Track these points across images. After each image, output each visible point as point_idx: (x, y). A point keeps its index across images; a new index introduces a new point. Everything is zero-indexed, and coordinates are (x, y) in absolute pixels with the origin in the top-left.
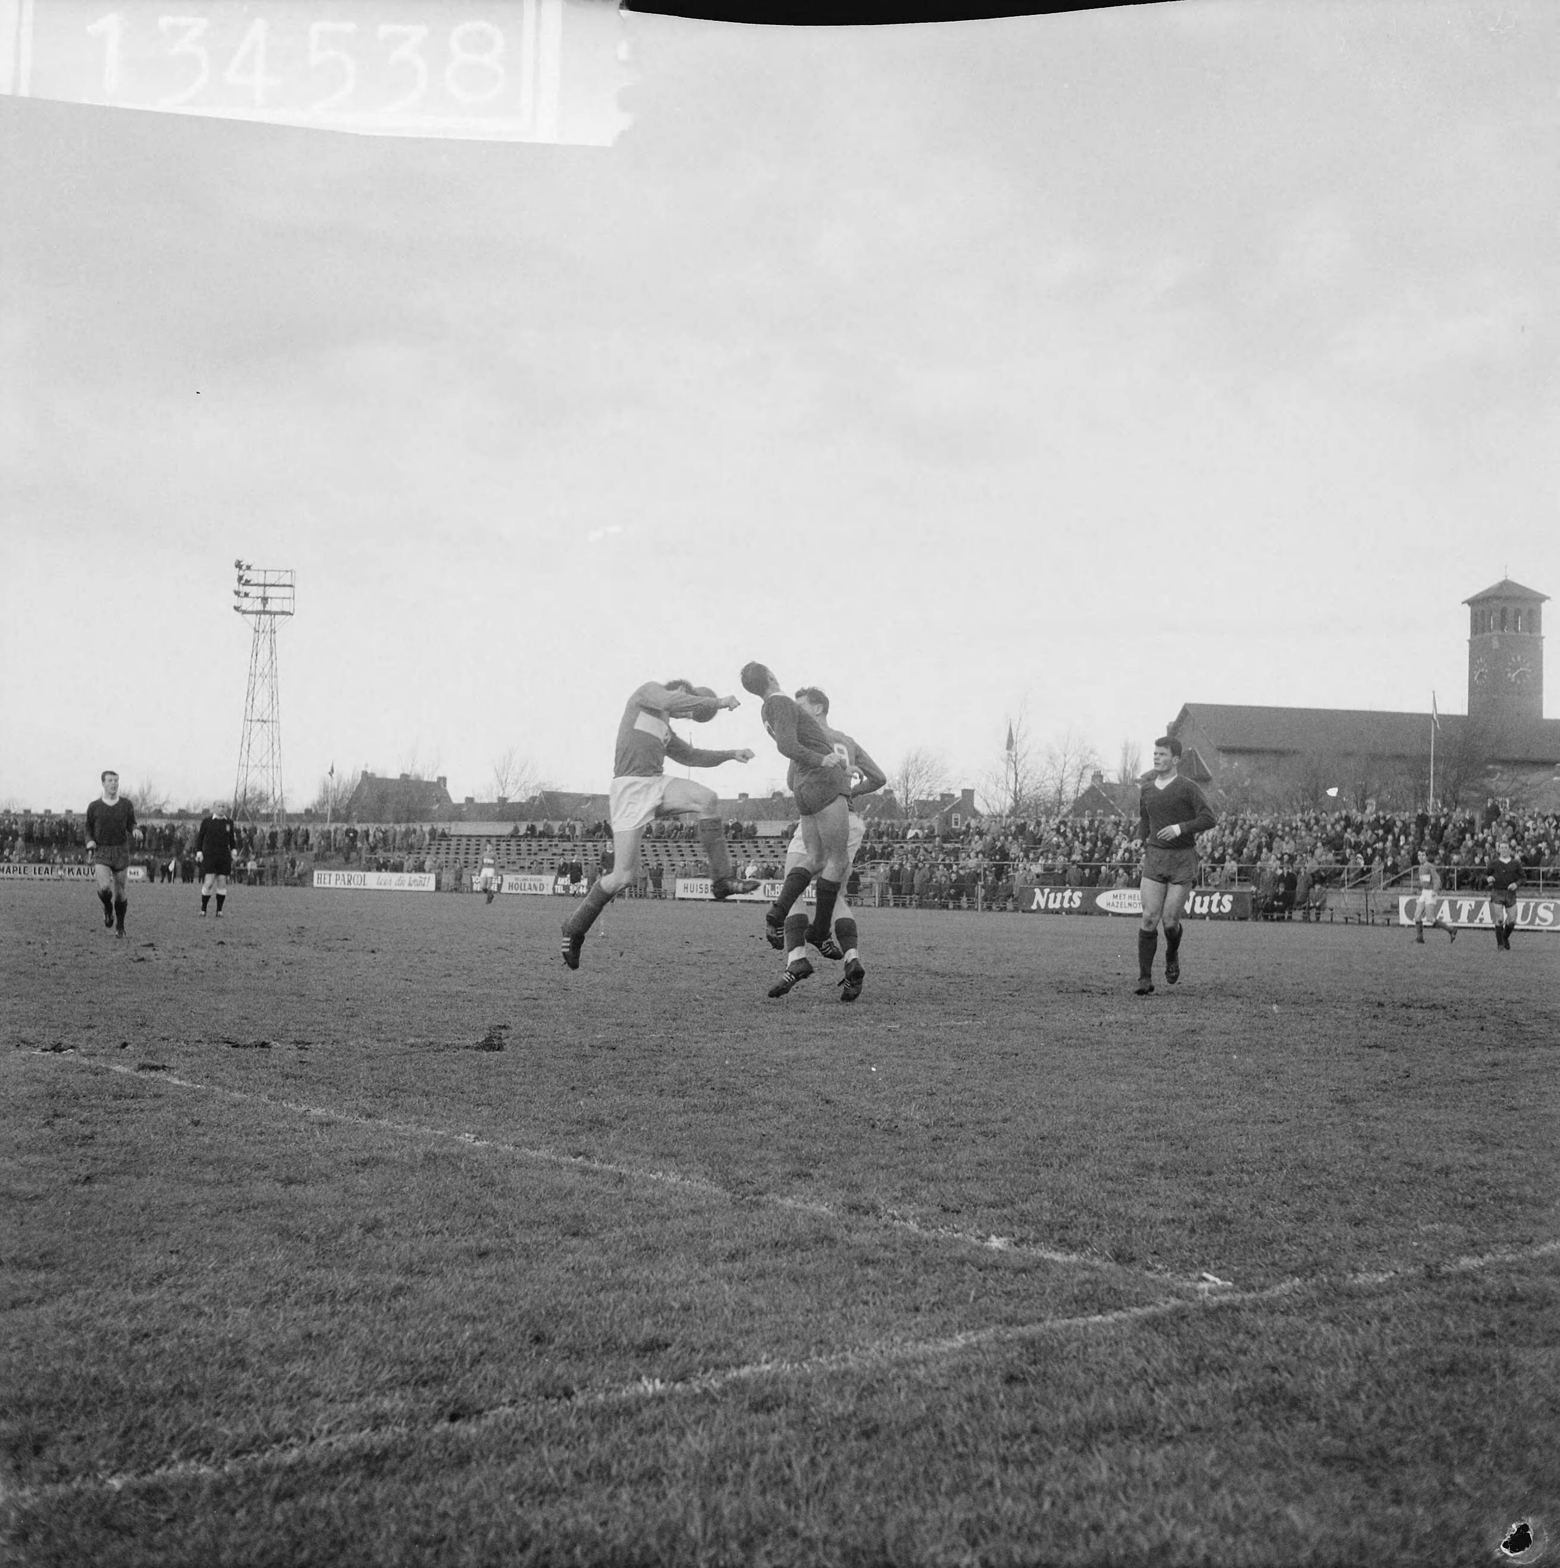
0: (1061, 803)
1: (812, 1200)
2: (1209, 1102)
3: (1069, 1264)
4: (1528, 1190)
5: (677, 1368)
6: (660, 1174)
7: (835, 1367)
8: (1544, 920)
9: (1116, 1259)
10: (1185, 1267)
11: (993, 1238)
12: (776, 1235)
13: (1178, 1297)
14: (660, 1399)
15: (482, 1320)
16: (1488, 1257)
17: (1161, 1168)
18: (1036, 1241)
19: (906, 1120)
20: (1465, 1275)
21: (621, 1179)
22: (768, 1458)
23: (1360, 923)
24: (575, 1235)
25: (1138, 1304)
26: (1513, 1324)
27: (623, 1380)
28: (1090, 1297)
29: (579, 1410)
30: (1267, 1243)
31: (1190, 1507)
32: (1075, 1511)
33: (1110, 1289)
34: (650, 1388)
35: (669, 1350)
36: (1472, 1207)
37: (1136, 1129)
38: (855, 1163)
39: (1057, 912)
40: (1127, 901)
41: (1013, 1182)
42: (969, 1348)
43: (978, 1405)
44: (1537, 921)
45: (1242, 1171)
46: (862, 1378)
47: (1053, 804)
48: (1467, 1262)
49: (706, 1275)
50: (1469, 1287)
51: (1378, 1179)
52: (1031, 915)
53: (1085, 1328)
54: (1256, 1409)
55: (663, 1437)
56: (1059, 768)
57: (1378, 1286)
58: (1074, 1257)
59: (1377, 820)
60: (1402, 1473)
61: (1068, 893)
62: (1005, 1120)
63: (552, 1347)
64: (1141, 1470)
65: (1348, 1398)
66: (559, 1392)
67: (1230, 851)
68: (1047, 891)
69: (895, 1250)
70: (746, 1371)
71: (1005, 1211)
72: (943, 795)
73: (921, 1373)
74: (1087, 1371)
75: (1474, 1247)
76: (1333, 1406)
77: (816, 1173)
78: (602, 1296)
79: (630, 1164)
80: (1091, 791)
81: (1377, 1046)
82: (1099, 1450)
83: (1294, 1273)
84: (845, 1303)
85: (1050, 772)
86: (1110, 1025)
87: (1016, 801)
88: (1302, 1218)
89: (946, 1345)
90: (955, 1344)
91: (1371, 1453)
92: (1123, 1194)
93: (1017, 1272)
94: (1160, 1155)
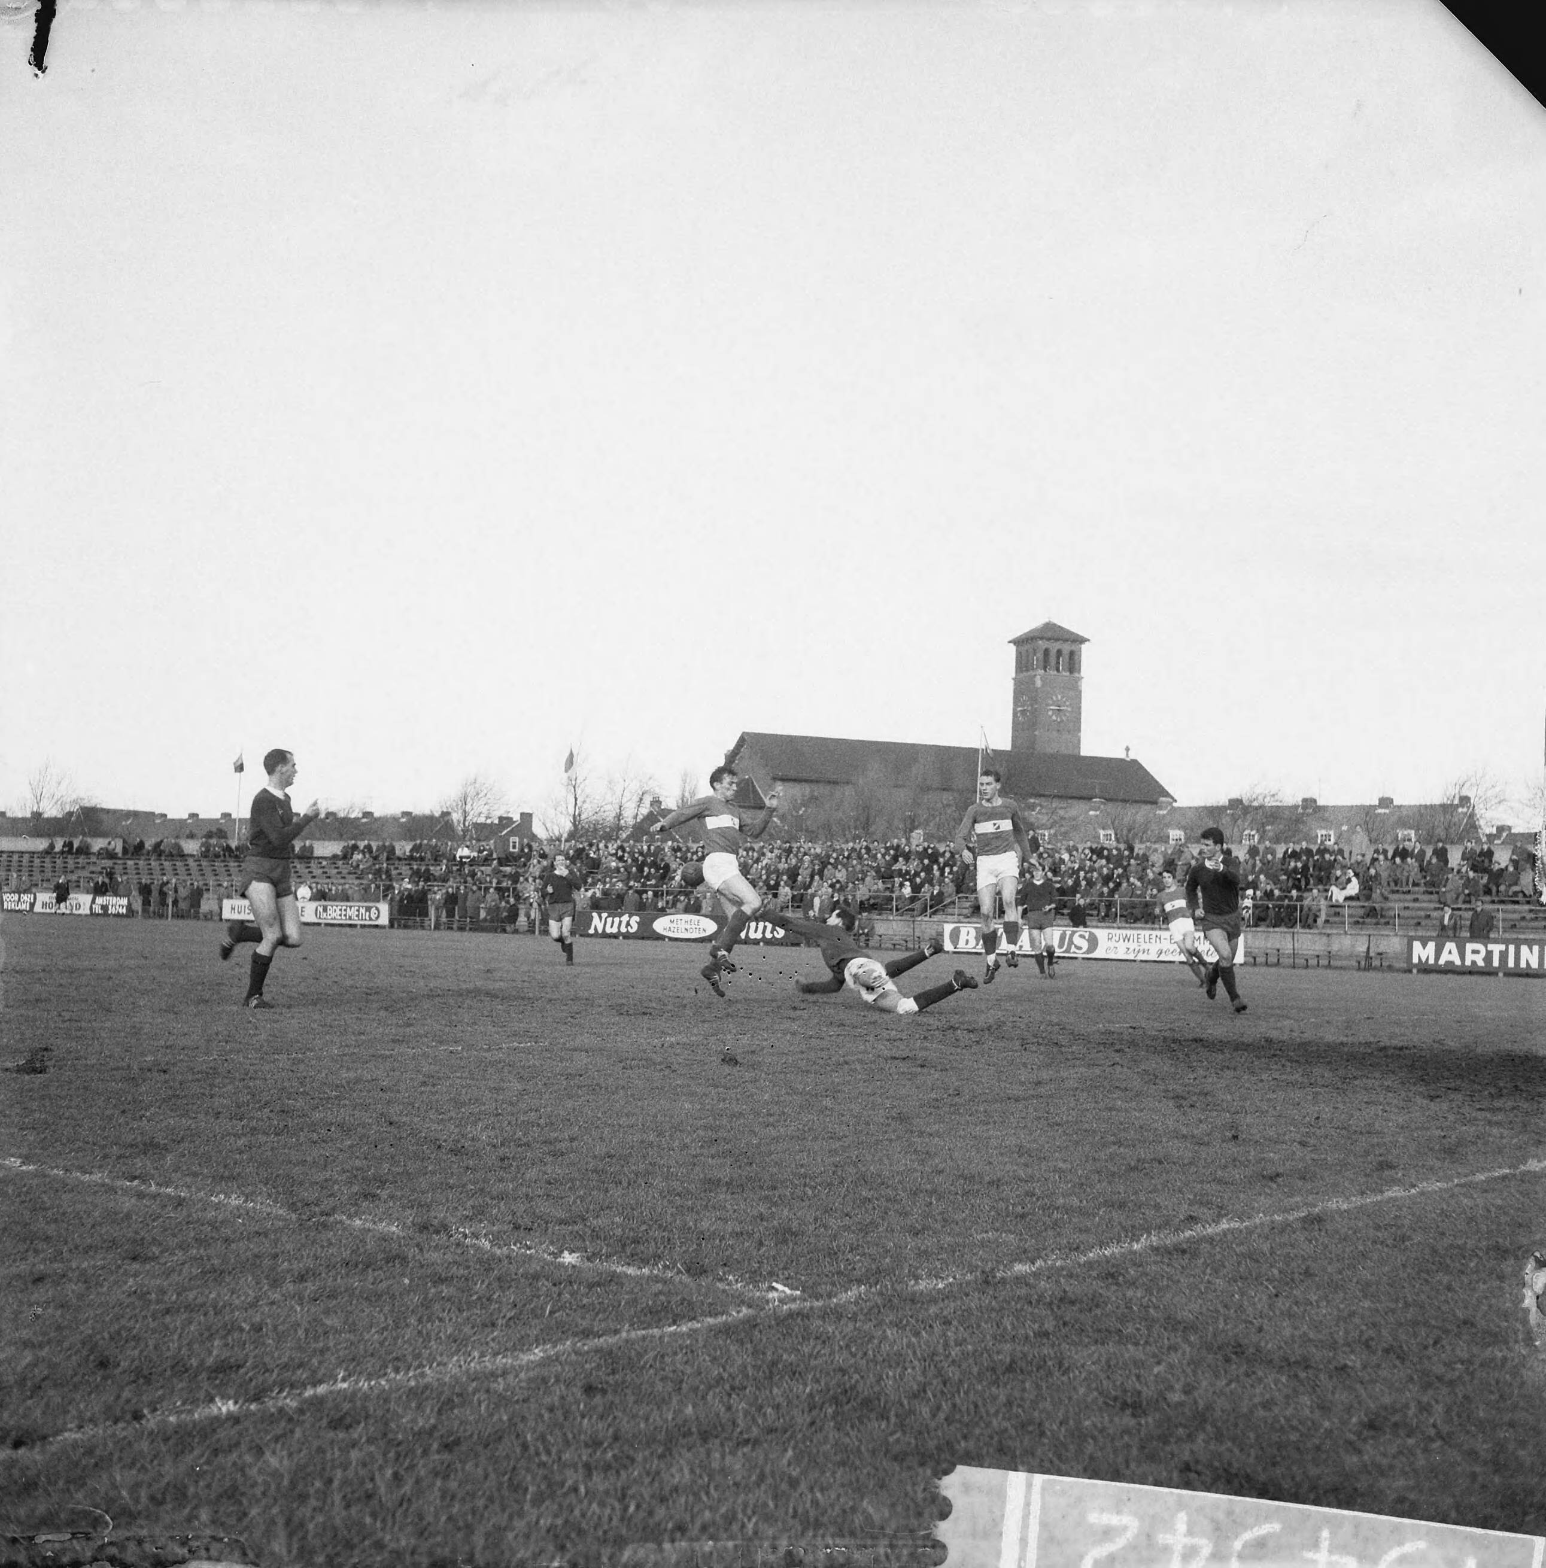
0: (619, 828)
1: (381, 1220)
2: (771, 1119)
3: (642, 1277)
4: (1075, 1201)
5: (251, 1389)
6: (222, 1197)
7: (413, 1383)
9: (688, 1271)
10: (755, 1277)
11: (566, 1254)
12: (346, 1254)
13: (750, 1306)
14: (234, 1419)
15: (41, 1346)
16: (1039, 1263)
17: (728, 1183)
18: (609, 1256)
19: (473, 1140)
20: (1020, 1280)
21: (180, 1202)
22: (350, 1473)
24: (134, 1259)
25: (710, 1314)
26: (1065, 1324)
27: (195, 1402)
28: (666, 1308)
29: (151, 1433)
30: (832, 1253)
31: (771, 1504)
32: (661, 1512)
33: (684, 1300)
34: (224, 1409)
35: (242, 1371)
36: (1023, 1216)
37: (702, 1147)
38: (423, 1183)
39: (614, 936)
41: (583, 1199)
42: (546, 1362)
43: (559, 1413)
44: (1073, 949)
45: (805, 1185)
46: (442, 1393)
47: (612, 829)
48: (1021, 1268)
49: (277, 1296)
50: (1023, 1291)
51: (934, 1191)
52: (588, 940)
53: (661, 1338)
54: (830, 1409)
55: (240, 1457)
56: (619, 793)
57: (939, 1291)
58: (646, 1271)
59: (925, 850)
61: (625, 918)
62: (572, 1140)
63: (117, 1371)
64: (722, 1470)
65: (916, 1397)
66: (128, 1417)
67: (785, 878)
68: (604, 915)
69: (468, 1267)
70: (322, 1389)
71: (576, 1228)
72: (501, 818)
73: (500, 1385)
74: (665, 1379)
75: (1026, 1254)
76: (902, 1405)
77: (384, 1194)
78: (168, 1319)
79: (189, 1187)
80: (649, 817)
82: (680, 1454)
83: (859, 1282)
84: (420, 1321)
85: (609, 798)
86: (672, 1046)
87: (574, 824)
88: (865, 1229)
89: (525, 1358)
90: (532, 1357)
91: (939, 1448)
92: (691, 1209)
93: (591, 1286)
94: (726, 1171)
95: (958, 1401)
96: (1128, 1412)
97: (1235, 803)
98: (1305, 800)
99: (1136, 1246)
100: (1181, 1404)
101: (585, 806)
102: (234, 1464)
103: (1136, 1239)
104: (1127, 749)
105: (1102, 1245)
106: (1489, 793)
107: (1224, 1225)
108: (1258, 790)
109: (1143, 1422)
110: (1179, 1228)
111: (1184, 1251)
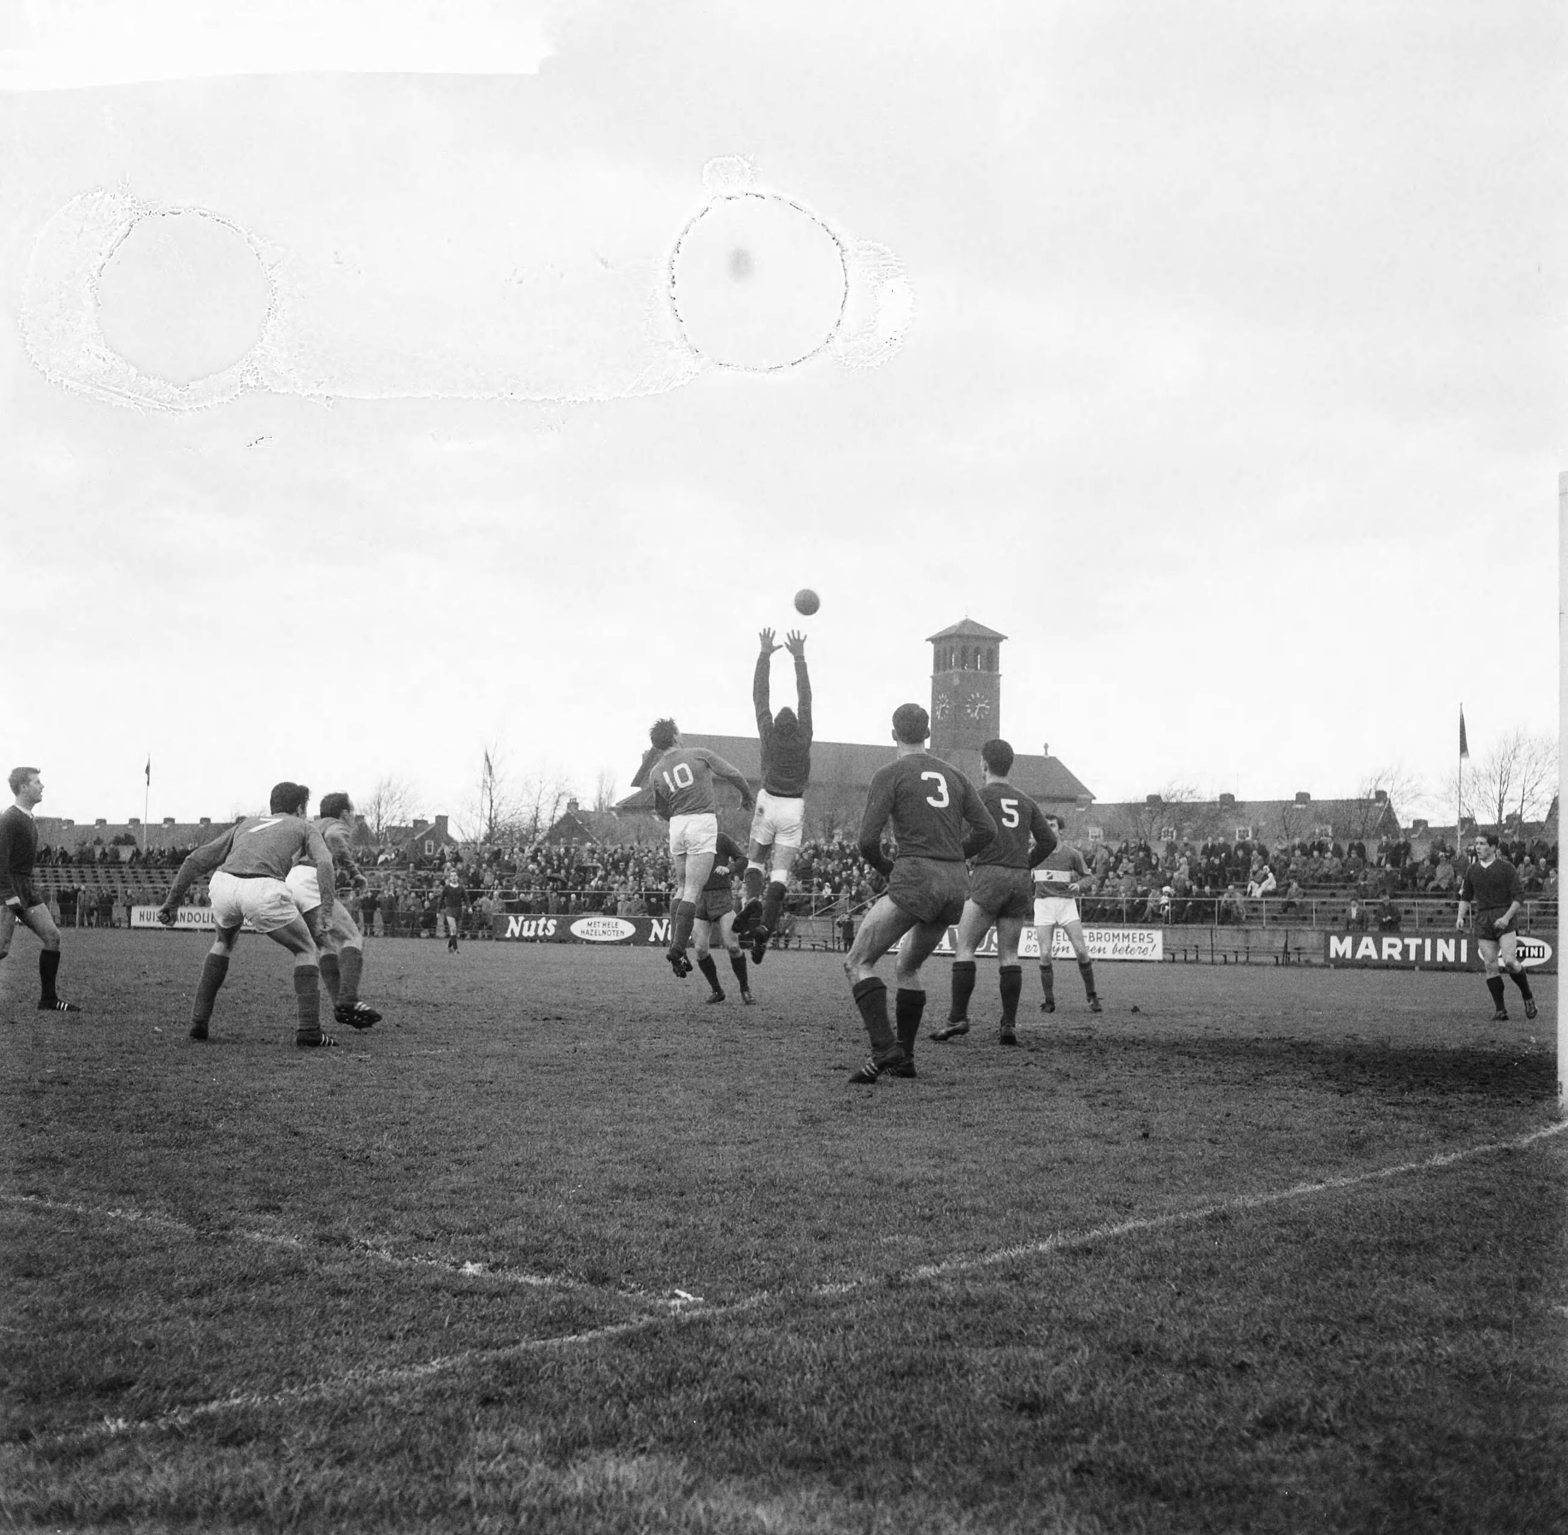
0: (536, 830)
1: (281, 1233)
2: (682, 1124)
3: (543, 1286)
4: (982, 1202)
5: (143, 1407)
6: (119, 1212)
7: (306, 1398)
9: (591, 1281)
10: (657, 1285)
11: (468, 1264)
12: (245, 1268)
13: (652, 1314)
14: (123, 1438)
16: (944, 1265)
17: (634, 1190)
18: (511, 1266)
19: (378, 1149)
20: (923, 1283)
21: (74, 1219)
22: (239, 1492)
23: (827, 950)
24: (28, 1275)
25: (611, 1322)
26: (967, 1327)
27: (84, 1421)
28: (564, 1318)
29: (38, 1453)
30: (737, 1258)
31: (664, 1512)
33: (585, 1309)
34: (113, 1428)
35: (133, 1388)
36: (930, 1219)
37: (610, 1153)
38: (326, 1195)
40: (601, 928)
41: (487, 1208)
42: (442, 1374)
43: (454, 1425)
45: (713, 1190)
46: (335, 1408)
47: (528, 832)
48: (926, 1271)
49: (170, 1312)
50: (927, 1294)
51: (842, 1194)
52: (503, 944)
53: (560, 1348)
54: (727, 1416)
55: (128, 1476)
56: (535, 795)
57: (842, 1296)
58: (549, 1280)
59: (844, 849)
60: (863, 1470)
61: (542, 921)
62: (479, 1148)
64: (616, 1482)
65: (813, 1403)
66: (16, 1436)
68: (521, 919)
69: (368, 1279)
70: (213, 1406)
71: (479, 1237)
72: (416, 822)
73: (395, 1399)
74: (563, 1388)
75: (931, 1257)
76: (799, 1411)
77: (285, 1206)
78: (59, 1337)
79: (86, 1202)
80: (567, 818)
81: (841, 1068)
82: (575, 1466)
83: (763, 1287)
84: (316, 1335)
85: (525, 800)
86: (584, 1051)
87: (491, 828)
88: (770, 1235)
89: (421, 1370)
90: (429, 1370)
91: (835, 1454)
92: (597, 1216)
93: (492, 1296)
94: (634, 1177)
95: (856, 1406)
96: (1024, 1414)
97: (1154, 800)
98: (1223, 797)
99: (1042, 1247)
100: (1079, 1404)
101: (501, 808)
102: (122, 1484)
103: (1043, 1238)
104: (1046, 747)
105: (1008, 1246)
106: (1405, 788)
107: (1130, 1225)
108: (1175, 787)
109: (1039, 1423)
110: (1083, 1230)
111: (1089, 1251)
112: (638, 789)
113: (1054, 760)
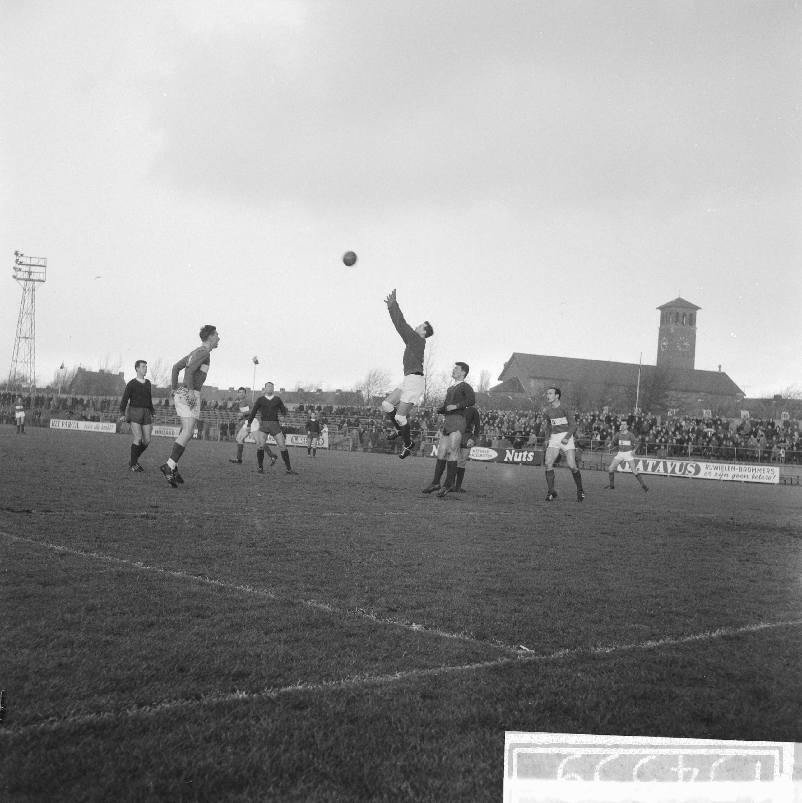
1: (321, 603)
2: (522, 559)
3: (452, 639)
4: (681, 609)
5: (255, 686)
6: (242, 587)
7: (335, 688)
8: (690, 472)
9: (476, 637)
10: (512, 641)
11: (414, 624)
12: (303, 620)
13: (508, 657)
14: (245, 702)
15: (152, 659)
16: (661, 641)
17: (498, 591)
18: (436, 627)
19: (368, 563)
20: (651, 650)
21: (221, 589)
22: (302, 733)
23: (598, 470)
24: (198, 617)
25: (487, 660)
26: (673, 675)
27: (226, 691)
28: (464, 656)
29: (204, 706)
30: (552, 631)
32: (458, 762)
33: (473, 652)
34: (240, 696)
35: (250, 677)
36: (653, 616)
37: (486, 571)
38: (343, 585)
40: (480, 453)
41: (424, 597)
42: (402, 680)
43: (408, 708)
44: (687, 472)
45: (539, 594)
46: (349, 694)
48: (650, 644)
49: (267, 640)
50: (652, 656)
51: (607, 600)
52: (430, 459)
53: (461, 671)
54: (548, 713)
55: (248, 720)
57: (607, 654)
58: (455, 636)
59: (609, 417)
62: (419, 565)
63: (188, 674)
65: (593, 709)
66: (193, 697)
69: (364, 629)
70: (289, 688)
71: (420, 611)
73: (378, 691)
74: (462, 693)
75: (653, 636)
76: (585, 713)
77: (323, 589)
78: (214, 648)
79: (225, 581)
81: (606, 533)
82: (469, 732)
83: (566, 647)
84: (339, 656)
87: (425, 399)
88: (569, 619)
89: (392, 678)
90: (396, 678)
92: (479, 604)
94: (498, 585)
95: (615, 713)
97: (777, 398)
99: (713, 635)
100: (734, 720)
101: (431, 389)
102: (245, 724)
103: (713, 630)
104: (720, 367)
105: (695, 633)
107: (762, 626)
108: (790, 391)
110: (737, 626)
111: (739, 639)
112: (501, 382)
113: (724, 374)
